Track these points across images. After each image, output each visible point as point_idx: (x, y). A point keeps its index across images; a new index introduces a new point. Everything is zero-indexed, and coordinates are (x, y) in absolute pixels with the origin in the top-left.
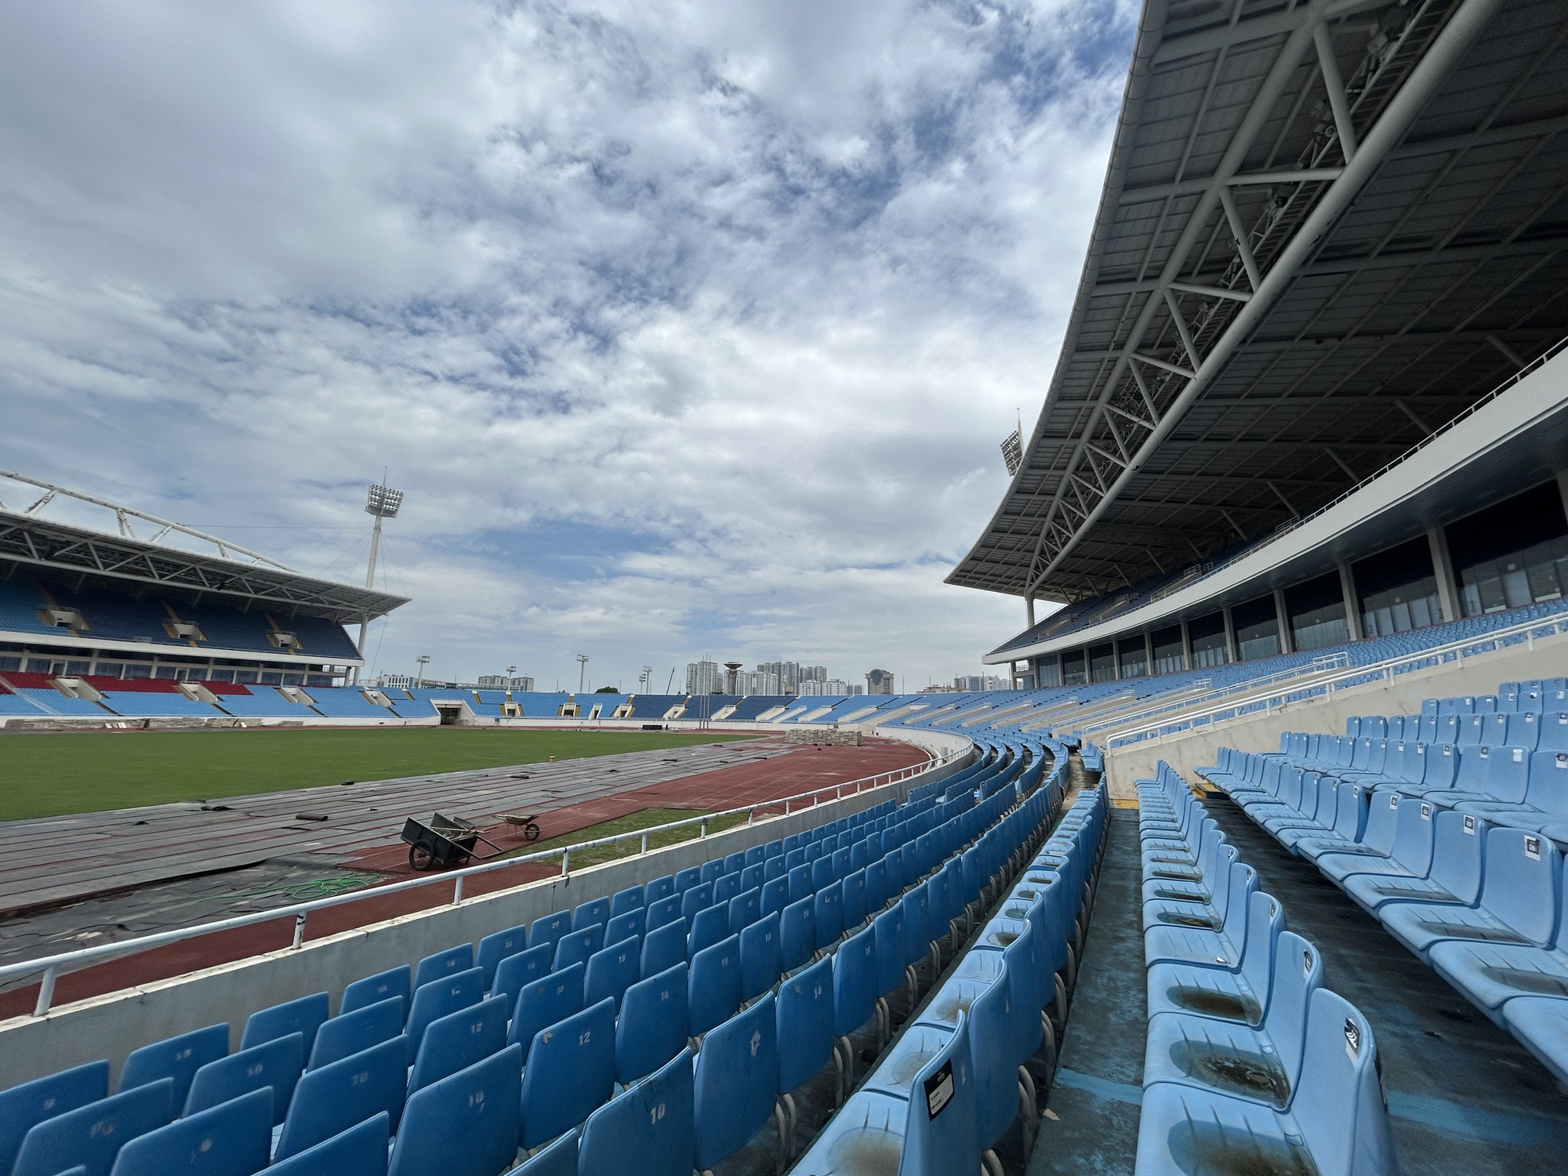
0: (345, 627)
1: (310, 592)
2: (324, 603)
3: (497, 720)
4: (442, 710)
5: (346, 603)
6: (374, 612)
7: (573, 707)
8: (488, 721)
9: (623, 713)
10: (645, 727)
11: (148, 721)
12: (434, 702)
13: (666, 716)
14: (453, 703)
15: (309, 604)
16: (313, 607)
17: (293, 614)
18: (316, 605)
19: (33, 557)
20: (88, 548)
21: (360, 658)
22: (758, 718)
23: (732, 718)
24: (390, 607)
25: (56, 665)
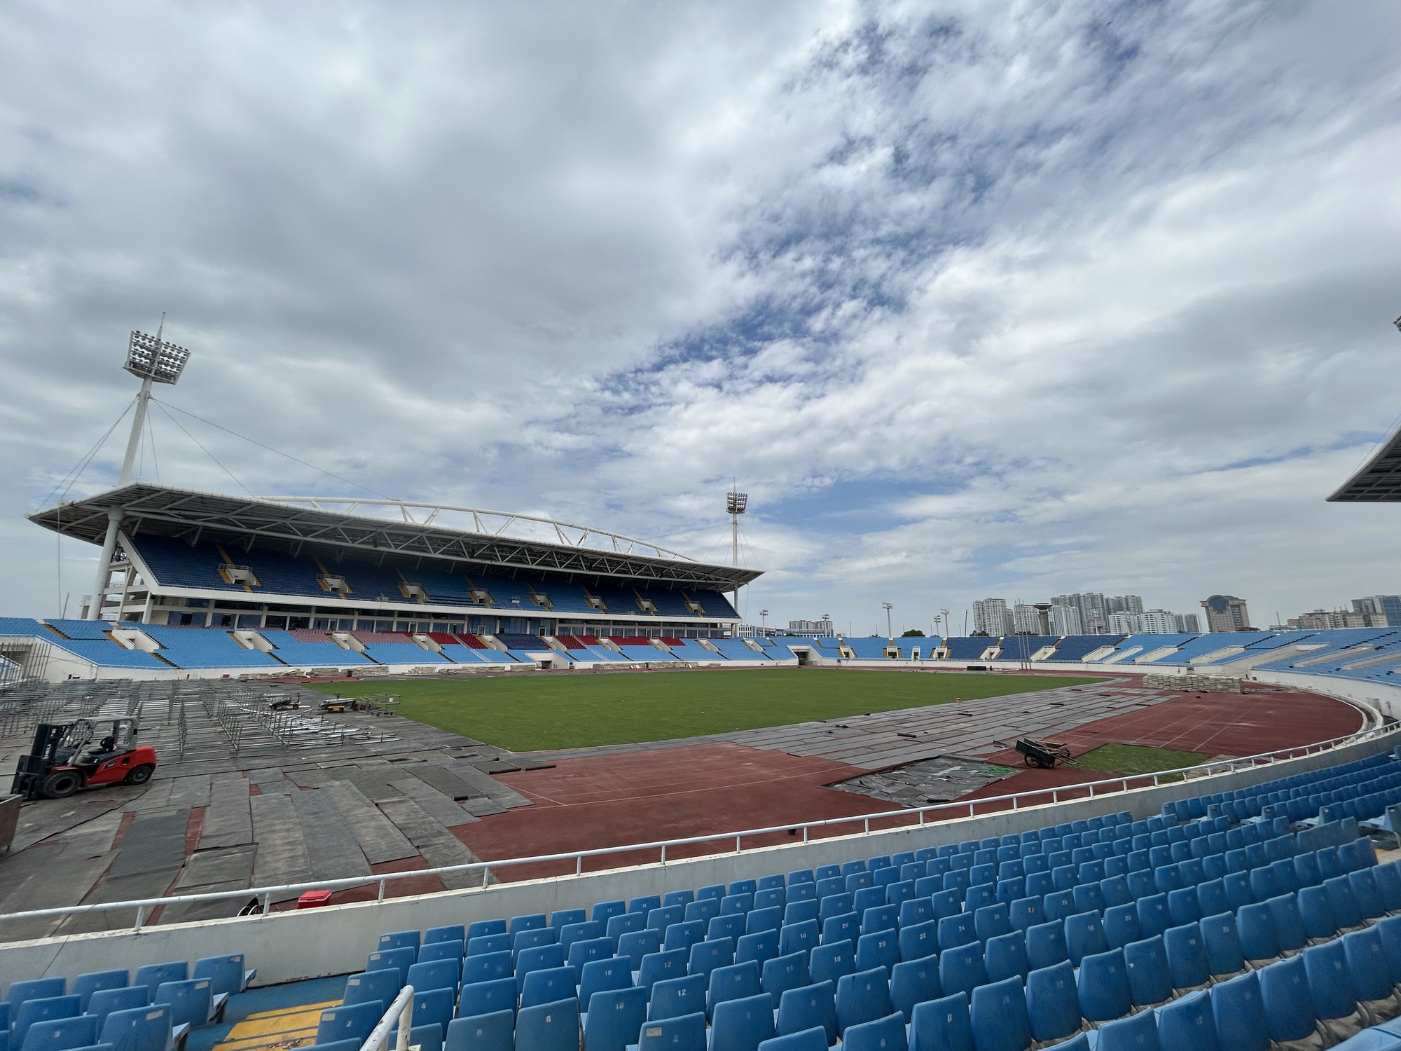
0: (724, 594)
2: (712, 580)
3: (839, 661)
4: (797, 653)
5: (724, 579)
6: (740, 583)
7: (895, 650)
8: (831, 662)
9: (940, 654)
10: (969, 668)
11: (648, 664)
12: (790, 647)
13: (983, 657)
14: (803, 648)
15: (704, 581)
16: (707, 583)
18: (708, 581)
21: (739, 618)
22: (1085, 659)
23: (1052, 658)
24: (751, 579)
25: (597, 631)
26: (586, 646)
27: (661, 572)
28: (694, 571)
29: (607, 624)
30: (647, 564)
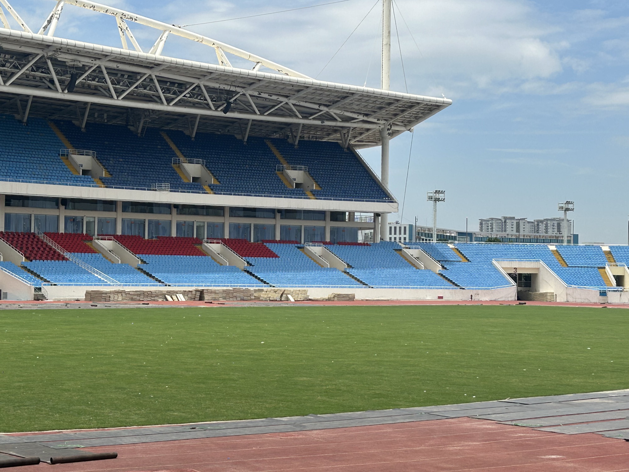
1: (320, 105)
2: (335, 120)
4: (513, 277)
5: (361, 118)
6: (394, 128)
8: (589, 295)
11: (202, 292)
12: (499, 264)
14: (521, 266)
15: (318, 123)
17: (298, 139)
18: (327, 123)
19: (57, 90)
20: (101, 72)
21: (391, 200)
24: (417, 119)
25: (88, 223)
26: (67, 255)
27: (227, 100)
28: (298, 99)
29: (110, 210)
30: (196, 82)
